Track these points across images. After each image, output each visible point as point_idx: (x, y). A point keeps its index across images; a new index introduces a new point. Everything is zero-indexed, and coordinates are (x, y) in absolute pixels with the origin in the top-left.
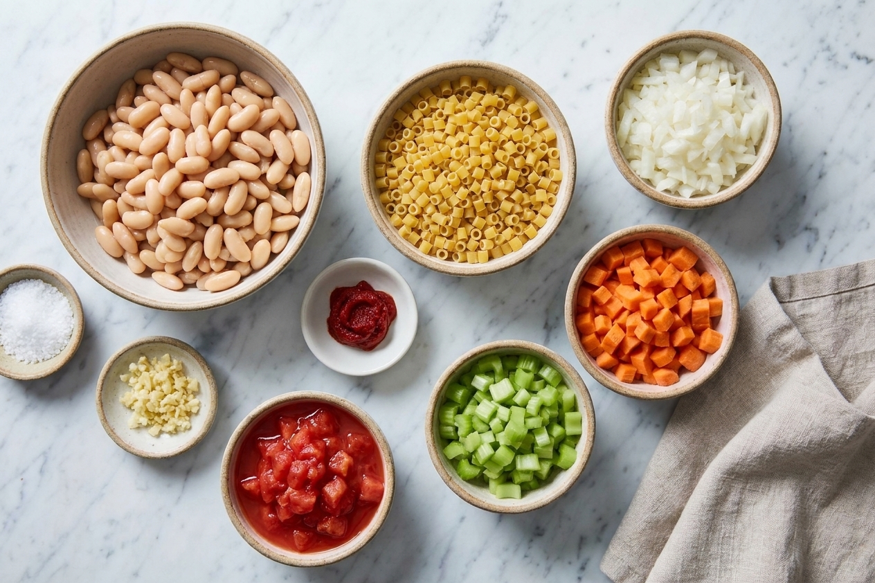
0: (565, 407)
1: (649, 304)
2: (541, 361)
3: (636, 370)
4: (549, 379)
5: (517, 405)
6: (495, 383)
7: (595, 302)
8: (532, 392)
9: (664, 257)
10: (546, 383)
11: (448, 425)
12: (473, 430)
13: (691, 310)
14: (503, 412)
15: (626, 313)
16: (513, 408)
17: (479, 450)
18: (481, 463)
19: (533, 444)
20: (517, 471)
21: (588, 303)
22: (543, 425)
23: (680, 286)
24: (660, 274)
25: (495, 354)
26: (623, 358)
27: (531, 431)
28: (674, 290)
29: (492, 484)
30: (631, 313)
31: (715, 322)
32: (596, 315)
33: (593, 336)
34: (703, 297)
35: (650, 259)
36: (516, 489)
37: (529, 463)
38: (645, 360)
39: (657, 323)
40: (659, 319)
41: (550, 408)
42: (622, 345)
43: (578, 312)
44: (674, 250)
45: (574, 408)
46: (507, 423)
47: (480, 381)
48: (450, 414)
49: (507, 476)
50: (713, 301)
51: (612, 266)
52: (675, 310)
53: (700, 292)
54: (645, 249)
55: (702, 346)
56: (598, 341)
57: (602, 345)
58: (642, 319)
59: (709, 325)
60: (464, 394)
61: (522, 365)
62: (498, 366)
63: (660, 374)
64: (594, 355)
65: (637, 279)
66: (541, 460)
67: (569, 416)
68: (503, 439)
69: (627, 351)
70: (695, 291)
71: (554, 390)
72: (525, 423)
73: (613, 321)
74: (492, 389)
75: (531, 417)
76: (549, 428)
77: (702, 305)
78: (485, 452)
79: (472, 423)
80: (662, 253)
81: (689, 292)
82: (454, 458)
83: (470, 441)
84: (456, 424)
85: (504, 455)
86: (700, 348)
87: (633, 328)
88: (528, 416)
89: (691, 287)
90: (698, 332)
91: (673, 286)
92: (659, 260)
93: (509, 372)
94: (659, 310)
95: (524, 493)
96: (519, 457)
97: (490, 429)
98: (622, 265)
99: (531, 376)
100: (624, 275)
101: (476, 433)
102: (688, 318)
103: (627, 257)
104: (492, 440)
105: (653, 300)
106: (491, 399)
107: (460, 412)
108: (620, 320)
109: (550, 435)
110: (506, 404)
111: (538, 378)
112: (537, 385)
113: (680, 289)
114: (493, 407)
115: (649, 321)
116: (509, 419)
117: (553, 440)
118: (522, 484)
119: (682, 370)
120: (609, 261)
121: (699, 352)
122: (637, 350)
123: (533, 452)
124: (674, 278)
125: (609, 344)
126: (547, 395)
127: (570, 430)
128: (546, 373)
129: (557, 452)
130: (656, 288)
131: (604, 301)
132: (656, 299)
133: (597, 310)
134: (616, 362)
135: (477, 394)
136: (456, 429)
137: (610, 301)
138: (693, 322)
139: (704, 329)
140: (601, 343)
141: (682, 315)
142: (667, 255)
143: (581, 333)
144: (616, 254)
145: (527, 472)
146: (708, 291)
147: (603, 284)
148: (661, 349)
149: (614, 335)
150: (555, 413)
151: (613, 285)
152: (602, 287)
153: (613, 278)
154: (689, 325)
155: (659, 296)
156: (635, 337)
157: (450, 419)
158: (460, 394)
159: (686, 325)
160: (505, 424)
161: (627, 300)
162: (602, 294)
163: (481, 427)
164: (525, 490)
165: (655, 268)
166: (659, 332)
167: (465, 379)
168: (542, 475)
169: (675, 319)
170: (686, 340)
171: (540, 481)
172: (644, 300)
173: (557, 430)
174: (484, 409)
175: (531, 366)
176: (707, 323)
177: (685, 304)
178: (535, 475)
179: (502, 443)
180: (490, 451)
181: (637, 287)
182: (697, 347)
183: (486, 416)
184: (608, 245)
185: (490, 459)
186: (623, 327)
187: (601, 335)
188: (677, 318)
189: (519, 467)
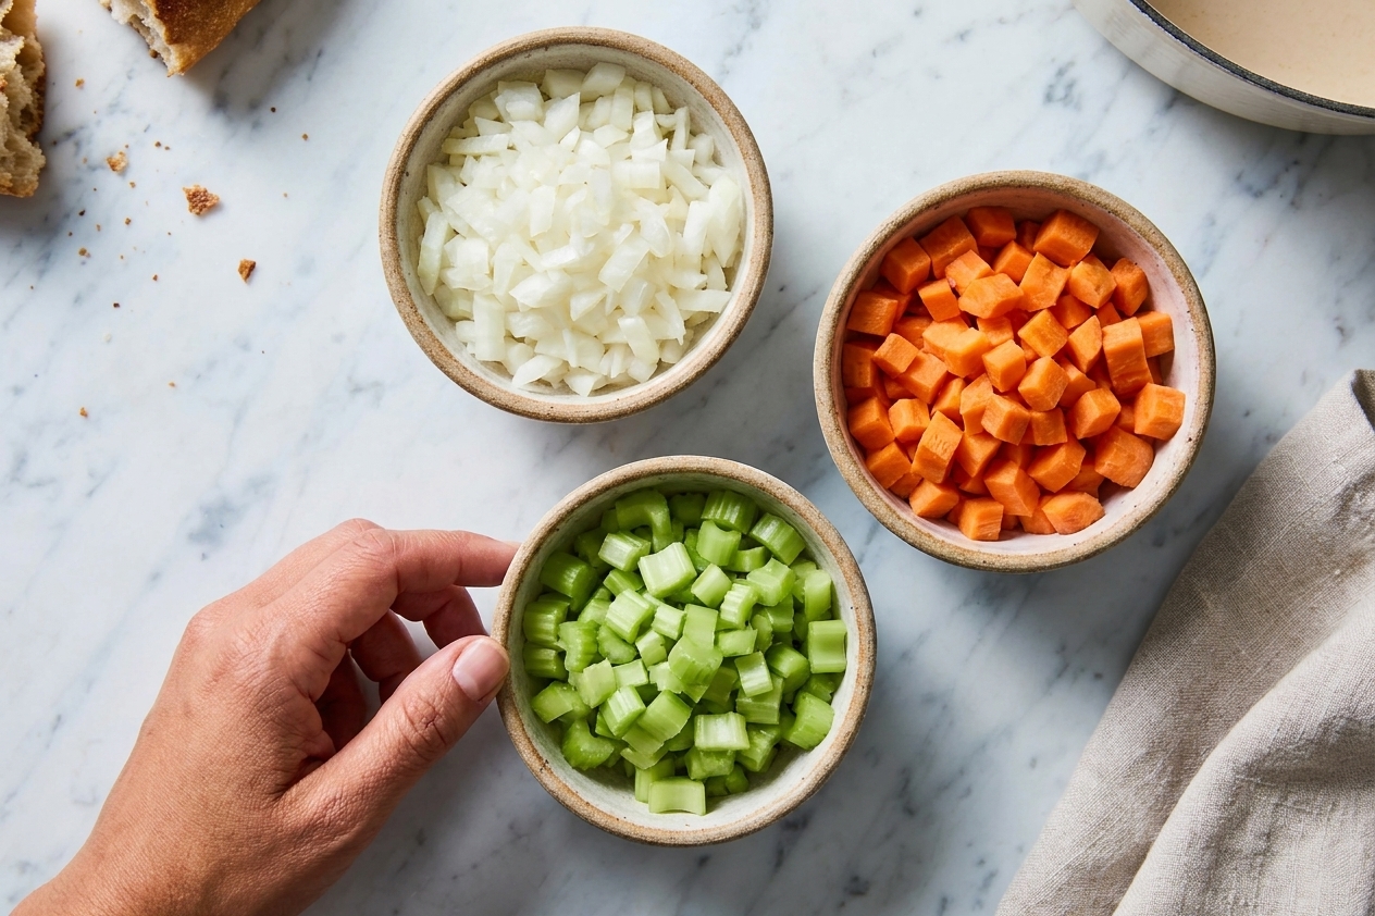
0: (809, 611)
1: (1003, 354)
2: (758, 507)
3: (1000, 508)
4: (776, 546)
5: (697, 602)
6: (652, 552)
7: (883, 373)
8: (734, 572)
9: (1020, 242)
10: (768, 555)
11: (545, 645)
12: (597, 658)
13: (1102, 350)
14: (668, 618)
15: (955, 385)
16: (691, 609)
17: (611, 703)
18: (614, 729)
19: (736, 692)
20: (698, 751)
21: (867, 378)
22: (757, 646)
23: (1068, 300)
24: (1018, 283)
25: (650, 488)
26: (969, 487)
27: (730, 662)
28: (1057, 312)
29: (642, 781)
30: (968, 381)
31: (1162, 366)
32: (893, 401)
33: (892, 450)
34: (1124, 316)
35: (991, 253)
36: (694, 793)
37: (723, 733)
38: (1017, 483)
39: (1030, 392)
40: (1032, 383)
41: (778, 609)
42: (960, 457)
43: (850, 400)
44: (1040, 223)
45: (831, 612)
46: (674, 642)
47: (618, 550)
48: (549, 619)
49: (676, 764)
50: (1149, 320)
51: (906, 285)
52: (1066, 356)
53: (1117, 307)
54: (976, 233)
55: (1141, 426)
56: (907, 460)
57: (915, 466)
58: (996, 391)
59: (1149, 374)
60: (579, 575)
61: (715, 513)
62: (658, 516)
63: (1057, 507)
64: (902, 492)
65: (968, 304)
66: (752, 727)
67: (818, 630)
68: (665, 677)
69: (975, 469)
70: (1103, 307)
71: (785, 570)
72: (716, 642)
73: (930, 407)
74: (645, 564)
75: (730, 629)
76: (771, 657)
77: (1125, 333)
78: (623, 706)
79: (597, 643)
80: (1013, 234)
81: (1091, 311)
82: (556, 720)
83: (591, 682)
84: (561, 645)
85: (666, 714)
86: (1136, 432)
87: (979, 415)
88: (724, 628)
89: (1095, 300)
90: (1129, 398)
91: (1053, 303)
92: (1012, 253)
93: (684, 528)
94: (1029, 363)
95: (713, 801)
96: (701, 720)
97: (638, 657)
98: (931, 277)
99: (733, 538)
100: (939, 301)
101: (606, 663)
102: (1099, 370)
103: (937, 258)
104: (642, 679)
105: (1012, 343)
106: (642, 589)
107: (572, 616)
108: (947, 402)
109: (773, 671)
110: (676, 598)
111: (749, 542)
112: (748, 558)
113: (1068, 305)
114: (645, 606)
115: (1011, 391)
116: (680, 635)
117: (780, 682)
118: (708, 782)
119: (1107, 490)
120: (898, 271)
121: (1138, 440)
122: (996, 462)
123: (733, 707)
124: (1052, 287)
125: (930, 462)
126: (769, 581)
127: (821, 661)
128: (767, 533)
129: (789, 709)
130: (1014, 316)
131: (901, 366)
132: (1018, 341)
133: (892, 389)
134: (954, 497)
135: (612, 575)
136: (562, 655)
137: (916, 364)
138: (1113, 377)
139: (1138, 389)
140: (911, 462)
141: (1085, 368)
142: (1027, 238)
143: (865, 447)
144: (910, 256)
145: (720, 753)
146: (1134, 302)
147: (894, 330)
148: (1048, 451)
149: (940, 439)
150: (786, 622)
151: (915, 325)
152: (892, 337)
153: (914, 312)
154: (1106, 386)
155: (1022, 333)
156: (985, 435)
157: (547, 633)
158: (572, 578)
159: (1098, 386)
160: (670, 644)
161: (953, 356)
162: (895, 352)
163: (619, 651)
164: (716, 795)
165: (1003, 272)
166: (1036, 415)
167: (585, 546)
168: (753, 761)
169: (1067, 377)
170: (1103, 418)
171: (747, 776)
172: (991, 348)
173: (789, 662)
174: (624, 611)
175: (732, 516)
176: (1144, 372)
177: (1087, 340)
178: (739, 760)
179: (662, 686)
180: (638, 705)
181: (970, 321)
182: (1130, 430)
183: (627, 627)
184: (887, 238)
185: (636, 724)
186: (955, 418)
187: (909, 443)
188: (1074, 374)
189: (702, 741)
